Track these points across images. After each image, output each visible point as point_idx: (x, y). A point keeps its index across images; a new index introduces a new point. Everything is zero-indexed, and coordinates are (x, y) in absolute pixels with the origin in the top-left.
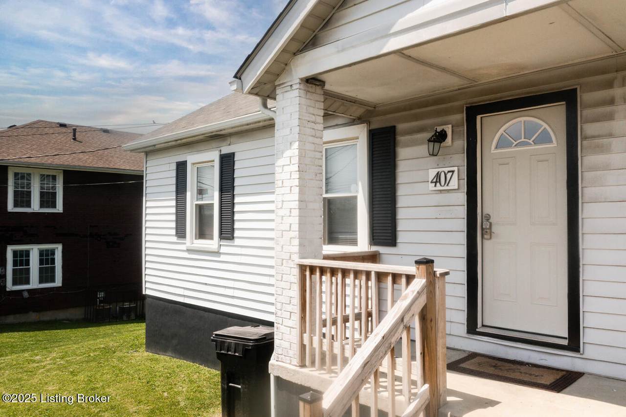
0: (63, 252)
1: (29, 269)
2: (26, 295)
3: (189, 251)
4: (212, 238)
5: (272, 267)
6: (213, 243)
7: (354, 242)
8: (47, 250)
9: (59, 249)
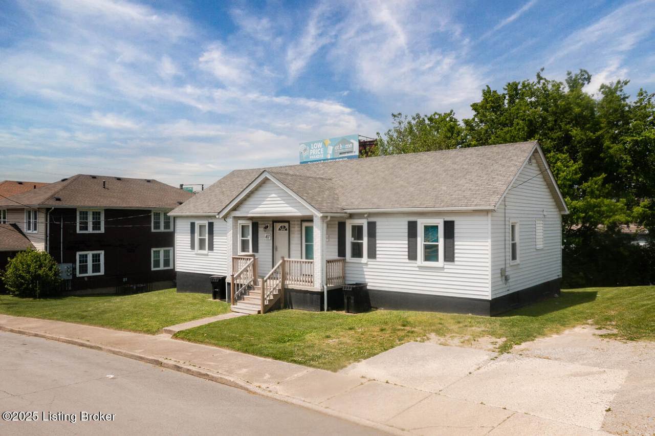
0: (105, 255)
1: (87, 265)
2: (86, 279)
3: (196, 254)
4: (205, 250)
5: (226, 259)
6: (206, 251)
7: (248, 251)
8: (96, 254)
9: (102, 253)
